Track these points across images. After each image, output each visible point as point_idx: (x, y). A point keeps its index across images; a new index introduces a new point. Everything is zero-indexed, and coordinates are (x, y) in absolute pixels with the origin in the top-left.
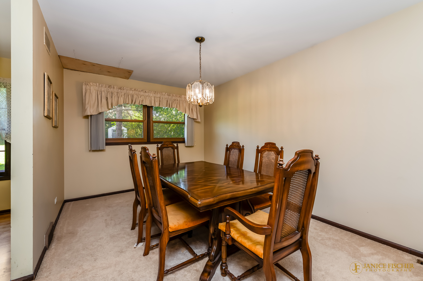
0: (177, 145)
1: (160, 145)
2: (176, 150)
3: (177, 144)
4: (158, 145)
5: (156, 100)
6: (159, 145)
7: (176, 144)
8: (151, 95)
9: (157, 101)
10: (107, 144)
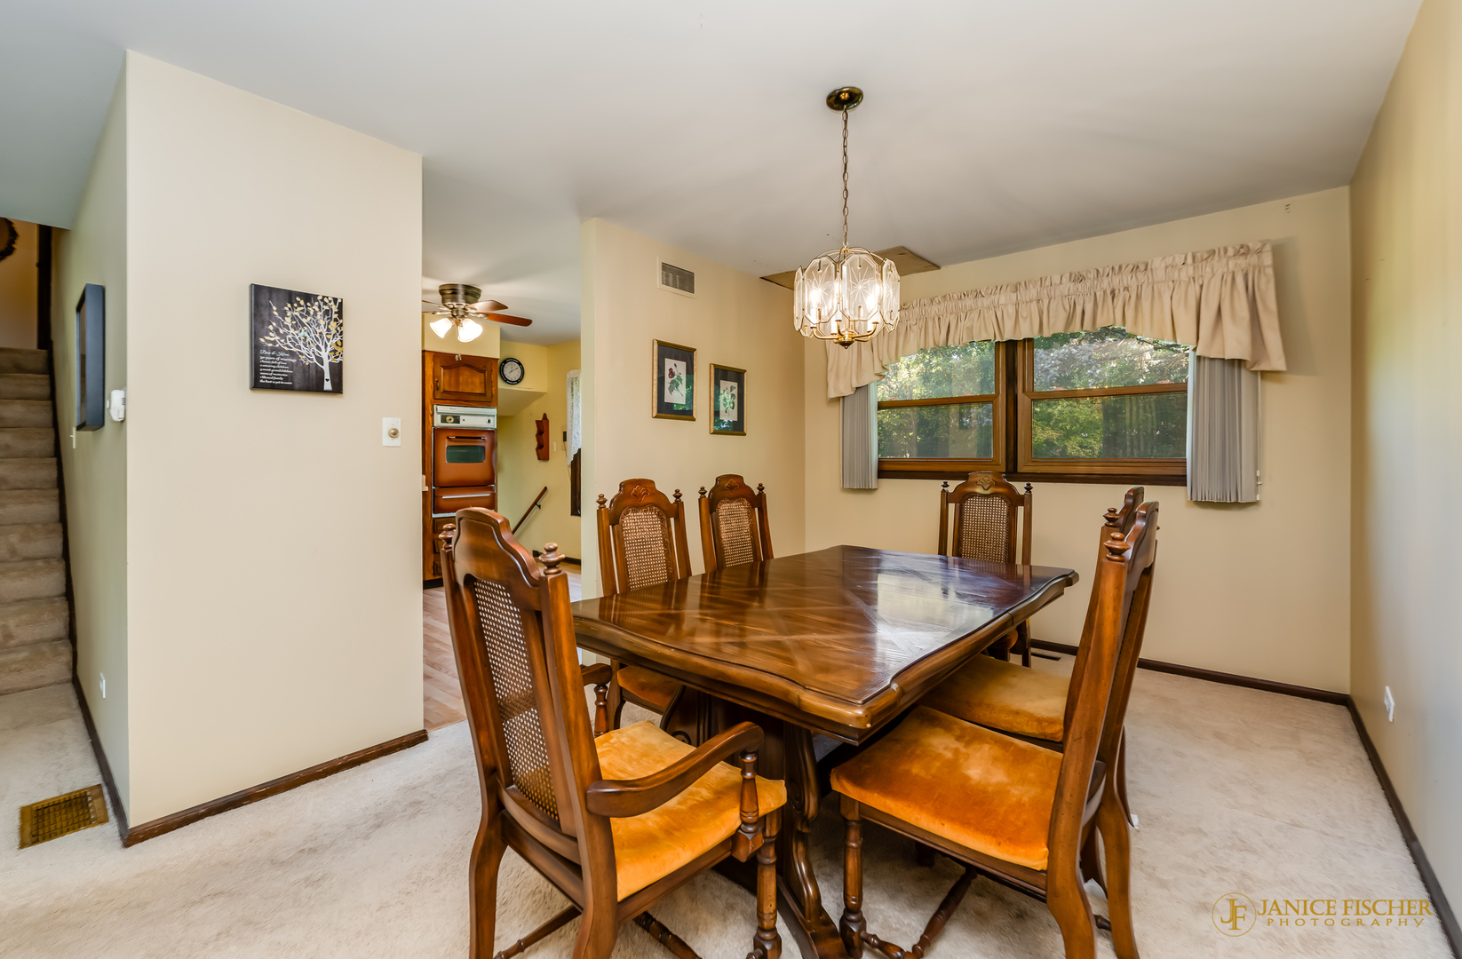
0: (1029, 489)
1: (953, 485)
2: (1021, 510)
3: (1029, 485)
4: (946, 485)
5: (1023, 312)
6: (949, 482)
7: (1025, 484)
8: (1002, 300)
9: (1025, 318)
10: (883, 473)
